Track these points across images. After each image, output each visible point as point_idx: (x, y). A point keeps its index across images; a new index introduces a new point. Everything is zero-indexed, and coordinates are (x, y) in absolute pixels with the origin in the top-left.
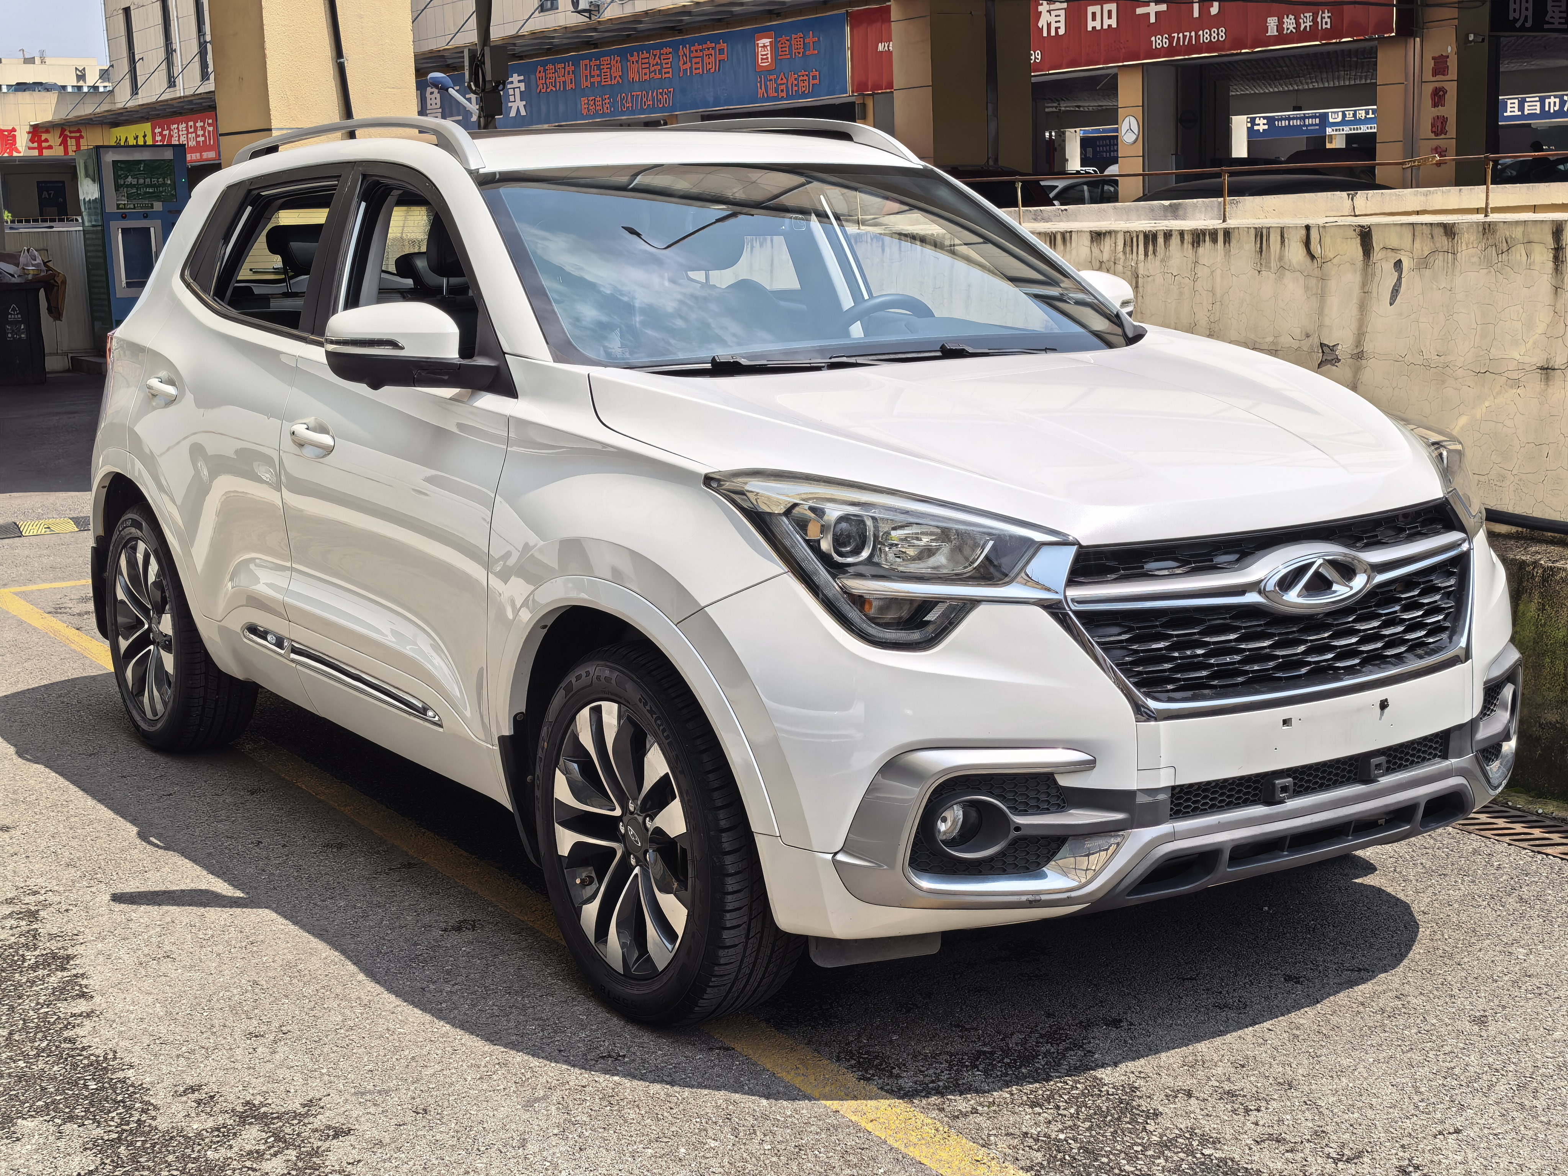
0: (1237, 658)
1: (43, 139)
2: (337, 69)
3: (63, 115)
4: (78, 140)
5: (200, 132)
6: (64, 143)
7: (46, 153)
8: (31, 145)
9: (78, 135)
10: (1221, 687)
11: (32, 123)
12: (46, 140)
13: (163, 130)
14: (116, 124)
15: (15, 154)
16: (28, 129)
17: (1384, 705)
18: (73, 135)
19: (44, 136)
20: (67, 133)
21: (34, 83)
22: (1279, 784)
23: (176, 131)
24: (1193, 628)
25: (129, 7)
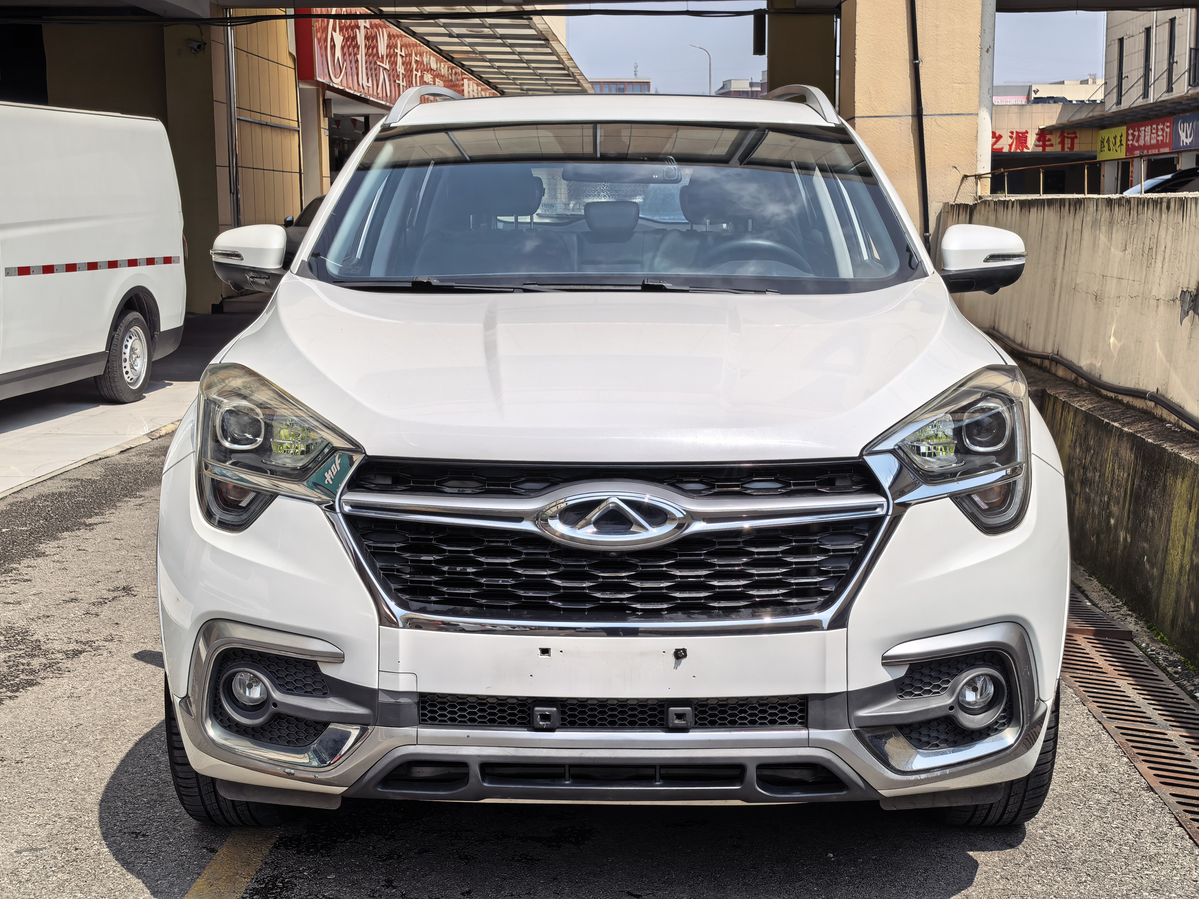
0: (511, 582)
1: (1047, 138)
2: (913, 69)
3: (1065, 121)
4: (1073, 139)
5: (1160, 133)
6: (1062, 143)
7: (1048, 149)
8: (1038, 143)
9: (1073, 136)
10: (488, 606)
11: (1041, 127)
12: (1049, 140)
13: (1134, 131)
14: (1103, 127)
15: (1025, 150)
16: (1037, 131)
17: (680, 655)
18: (1070, 136)
19: (1048, 137)
20: (1066, 135)
21: (1048, 98)
22: (538, 711)
23: (1143, 132)
24: (469, 547)
25: (1123, 38)
